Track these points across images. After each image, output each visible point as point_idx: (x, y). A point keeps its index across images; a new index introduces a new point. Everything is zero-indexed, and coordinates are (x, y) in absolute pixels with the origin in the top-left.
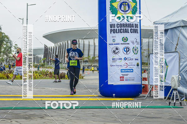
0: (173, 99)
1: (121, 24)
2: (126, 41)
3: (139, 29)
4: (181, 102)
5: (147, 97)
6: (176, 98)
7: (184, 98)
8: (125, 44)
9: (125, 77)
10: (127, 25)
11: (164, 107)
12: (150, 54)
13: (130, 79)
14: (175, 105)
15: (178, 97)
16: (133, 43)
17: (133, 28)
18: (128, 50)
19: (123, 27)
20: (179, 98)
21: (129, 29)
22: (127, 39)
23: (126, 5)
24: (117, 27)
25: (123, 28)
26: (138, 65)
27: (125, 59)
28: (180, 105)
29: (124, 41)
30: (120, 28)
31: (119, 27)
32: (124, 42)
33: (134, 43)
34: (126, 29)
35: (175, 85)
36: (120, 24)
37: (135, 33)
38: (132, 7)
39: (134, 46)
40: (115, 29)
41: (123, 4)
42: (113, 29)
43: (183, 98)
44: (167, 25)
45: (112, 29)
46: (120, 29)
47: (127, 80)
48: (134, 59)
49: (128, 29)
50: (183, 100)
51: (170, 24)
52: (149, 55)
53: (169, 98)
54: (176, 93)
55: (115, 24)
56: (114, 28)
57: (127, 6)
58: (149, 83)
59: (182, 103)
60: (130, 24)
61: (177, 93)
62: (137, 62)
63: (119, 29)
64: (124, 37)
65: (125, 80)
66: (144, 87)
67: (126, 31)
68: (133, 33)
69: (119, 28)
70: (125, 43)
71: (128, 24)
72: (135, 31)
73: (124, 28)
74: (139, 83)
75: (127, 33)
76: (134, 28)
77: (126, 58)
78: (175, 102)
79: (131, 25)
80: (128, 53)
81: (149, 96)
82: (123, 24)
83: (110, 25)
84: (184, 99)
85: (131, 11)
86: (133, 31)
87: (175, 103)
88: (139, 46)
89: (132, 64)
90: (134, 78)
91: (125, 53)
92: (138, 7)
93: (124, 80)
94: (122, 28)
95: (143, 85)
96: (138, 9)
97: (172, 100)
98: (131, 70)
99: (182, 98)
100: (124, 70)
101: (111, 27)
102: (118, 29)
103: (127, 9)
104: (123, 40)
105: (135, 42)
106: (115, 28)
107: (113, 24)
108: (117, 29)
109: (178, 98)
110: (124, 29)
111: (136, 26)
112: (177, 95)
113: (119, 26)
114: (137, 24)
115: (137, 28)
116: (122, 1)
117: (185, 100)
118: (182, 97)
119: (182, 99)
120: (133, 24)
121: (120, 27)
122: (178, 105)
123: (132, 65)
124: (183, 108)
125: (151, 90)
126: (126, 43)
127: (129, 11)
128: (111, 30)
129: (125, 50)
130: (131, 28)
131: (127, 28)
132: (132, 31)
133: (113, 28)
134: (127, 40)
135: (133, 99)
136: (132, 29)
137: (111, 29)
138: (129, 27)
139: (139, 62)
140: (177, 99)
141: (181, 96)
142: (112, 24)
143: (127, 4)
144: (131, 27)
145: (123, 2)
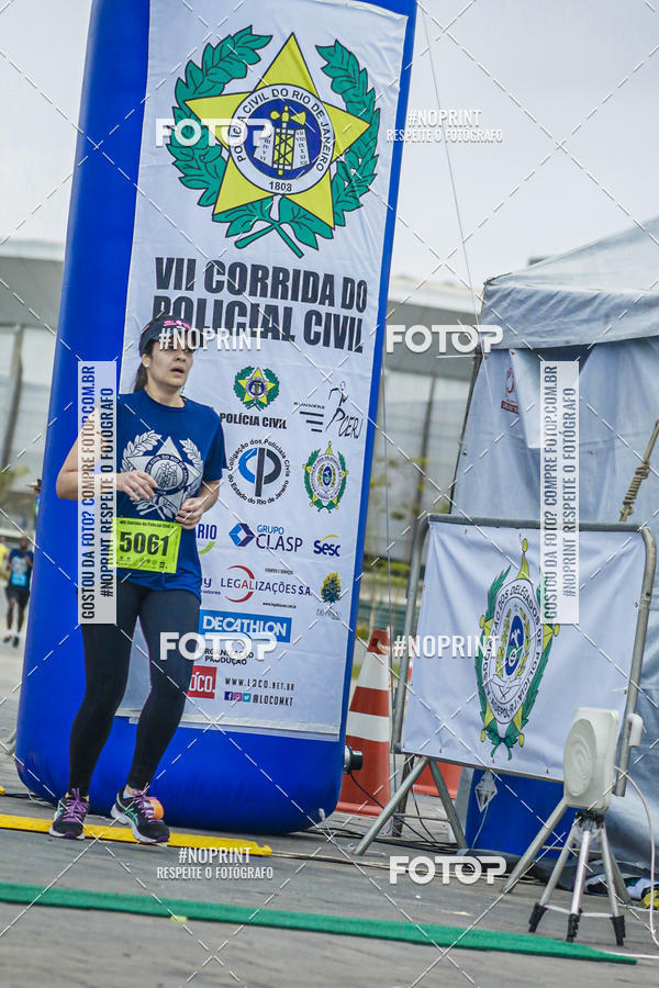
0: (566, 884)
1: (243, 267)
2: (263, 398)
3: (370, 318)
4: (622, 918)
5: (374, 839)
6: (587, 877)
7: (651, 883)
8: (255, 421)
9: (224, 671)
10: (284, 283)
11: (493, 943)
12: (434, 519)
13: (261, 692)
14: (571, 936)
15: (601, 870)
16: (314, 419)
17: (324, 309)
18: (269, 467)
19: (253, 293)
20: (608, 877)
21: (300, 309)
22: (269, 386)
23: (293, 125)
24: (208, 287)
25: (254, 300)
26: (331, 593)
27: (242, 535)
28: (613, 938)
29: (249, 397)
30: (226, 297)
31: (220, 284)
32: (249, 404)
33: (326, 420)
34: (272, 310)
35: (593, 785)
36: (233, 266)
37: (339, 344)
38: (342, 146)
39: (320, 442)
40: (194, 296)
41: (275, 115)
42: (180, 299)
43: (643, 884)
44: (585, 313)
45: (167, 300)
46: (232, 305)
47: (240, 697)
48: (309, 547)
49: (288, 311)
50: (639, 901)
51: (605, 308)
52: (426, 528)
53: (538, 875)
54: (596, 844)
55: (192, 263)
56: (183, 293)
57: (301, 134)
58: (397, 733)
59: (628, 920)
60: (308, 275)
61: (600, 845)
62: (329, 573)
63: (218, 304)
64: (249, 369)
65: (219, 693)
66: (356, 763)
67: (274, 327)
68: (326, 344)
69: (218, 296)
70: (254, 412)
71: (297, 273)
72: (343, 335)
73: (263, 302)
74: (327, 729)
75: (276, 337)
76: (337, 309)
77: (245, 527)
78: (575, 910)
79: (314, 287)
80: (269, 490)
81: (386, 834)
82: (255, 268)
83: (159, 261)
84: (645, 892)
85: (326, 182)
86: (321, 329)
87: (574, 921)
88: (354, 450)
89: (287, 579)
90: (291, 687)
91: (248, 488)
92: (384, 151)
93: (211, 696)
94: (247, 299)
95: (357, 743)
96: (383, 169)
97: (558, 886)
98: (277, 627)
99: (629, 882)
100: (225, 615)
101: (162, 282)
102: (211, 298)
103: (300, 157)
104: (240, 391)
105: (329, 412)
106: (190, 288)
107: (180, 261)
108: (202, 303)
109: (600, 879)
110: (255, 307)
111: (355, 293)
112: (600, 857)
113: (225, 278)
114: (362, 283)
115: (353, 313)
116: (268, 93)
117: (651, 899)
118: (635, 870)
119: (634, 891)
120: (329, 279)
121: (231, 289)
122: (594, 936)
123: (286, 588)
124: (632, 962)
125: (405, 797)
126: (261, 414)
127: (314, 174)
128: (158, 300)
129: (252, 465)
130: (315, 306)
131: (281, 304)
132: (315, 328)
133: (178, 286)
134: (272, 395)
135: (267, 849)
136: (319, 316)
137: (162, 293)
138: (295, 298)
139: (343, 567)
140: (594, 881)
141: (624, 868)
142: (170, 261)
143: (301, 118)
144: (314, 300)
145: (277, 105)
